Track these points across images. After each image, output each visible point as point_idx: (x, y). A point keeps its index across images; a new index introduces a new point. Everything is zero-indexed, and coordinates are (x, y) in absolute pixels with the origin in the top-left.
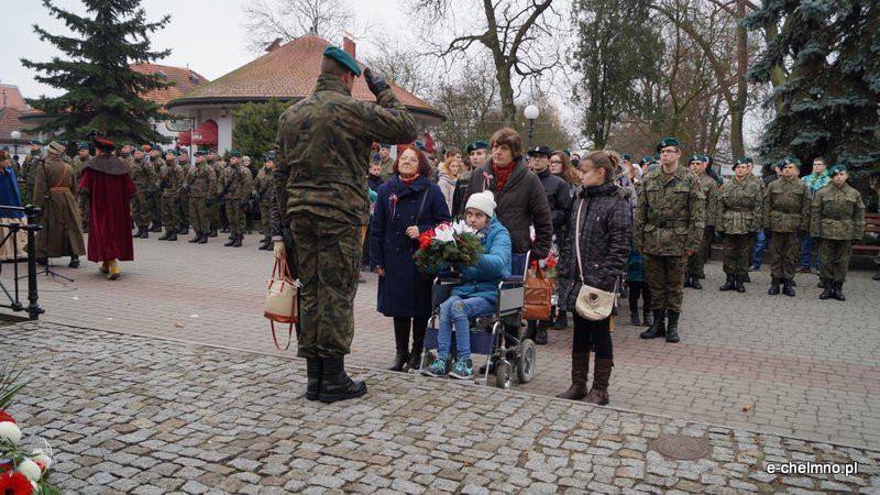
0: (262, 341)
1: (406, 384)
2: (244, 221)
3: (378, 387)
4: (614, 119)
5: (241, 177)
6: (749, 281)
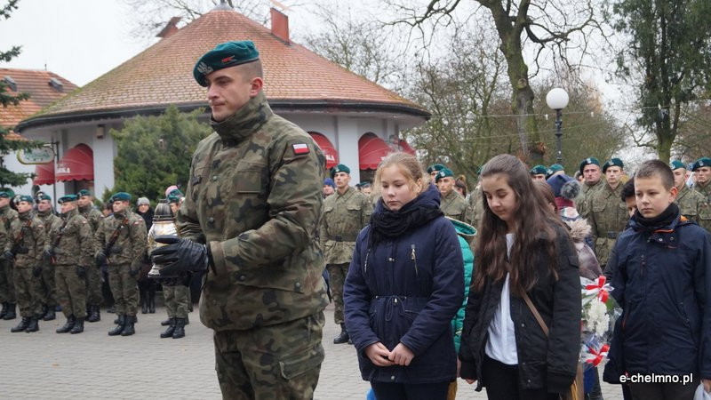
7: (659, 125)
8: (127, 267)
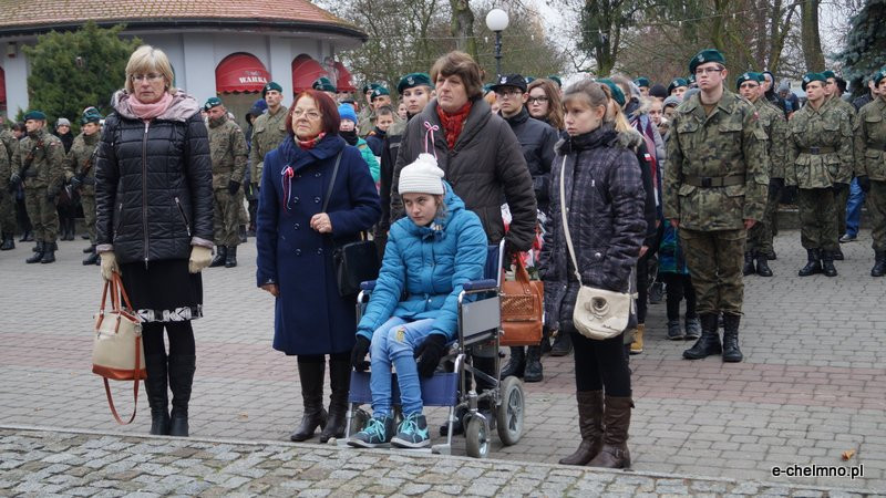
0: (94, 413)
1: (325, 464)
2: (56, 221)
3: (281, 471)
4: (626, 22)
5: (45, 152)
6: (841, 258)
7: (599, 51)
8: (44, 191)
